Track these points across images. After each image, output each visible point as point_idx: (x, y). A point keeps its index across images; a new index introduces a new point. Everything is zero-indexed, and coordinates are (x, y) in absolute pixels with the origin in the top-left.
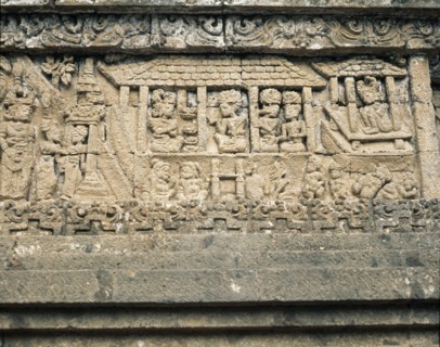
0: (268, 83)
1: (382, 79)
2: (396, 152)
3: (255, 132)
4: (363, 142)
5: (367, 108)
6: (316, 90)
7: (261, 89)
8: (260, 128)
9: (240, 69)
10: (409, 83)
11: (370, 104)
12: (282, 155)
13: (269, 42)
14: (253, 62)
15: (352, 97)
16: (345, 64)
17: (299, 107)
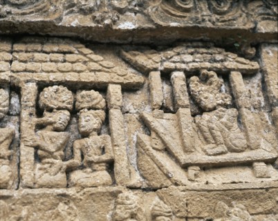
0: (52, 77)
1: (225, 75)
2: (258, 183)
3: (26, 153)
4: (205, 167)
5: (206, 116)
6: (128, 89)
7: (42, 86)
8: (37, 148)
9: (10, 57)
10: (263, 81)
11: (210, 110)
12: (71, 192)
13: (56, 16)
14: (31, 47)
15: (185, 99)
16: (170, 53)
17: (102, 113)
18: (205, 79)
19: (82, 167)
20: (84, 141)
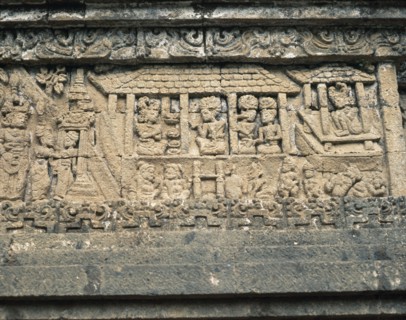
0: (245, 90)
1: (352, 85)
2: (366, 153)
3: (233, 135)
4: (335, 144)
5: (338, 112)
6: (291, 96)
8: (239, 132)
9: (219, 77)
10: (378, 89)
11: (341, 109)
12: (259, 156)
13: (247, 51)
14: (232, 70)
15: (325, 102)
16: (317, 71)
17: (275, 111)
18: (339, 88)
19: (264, 143)
20: (264, 128)
